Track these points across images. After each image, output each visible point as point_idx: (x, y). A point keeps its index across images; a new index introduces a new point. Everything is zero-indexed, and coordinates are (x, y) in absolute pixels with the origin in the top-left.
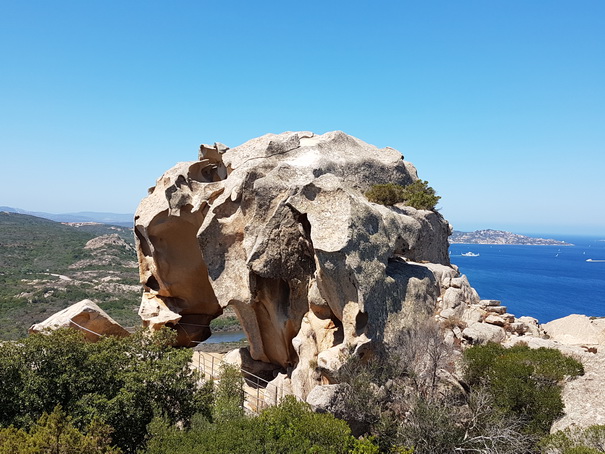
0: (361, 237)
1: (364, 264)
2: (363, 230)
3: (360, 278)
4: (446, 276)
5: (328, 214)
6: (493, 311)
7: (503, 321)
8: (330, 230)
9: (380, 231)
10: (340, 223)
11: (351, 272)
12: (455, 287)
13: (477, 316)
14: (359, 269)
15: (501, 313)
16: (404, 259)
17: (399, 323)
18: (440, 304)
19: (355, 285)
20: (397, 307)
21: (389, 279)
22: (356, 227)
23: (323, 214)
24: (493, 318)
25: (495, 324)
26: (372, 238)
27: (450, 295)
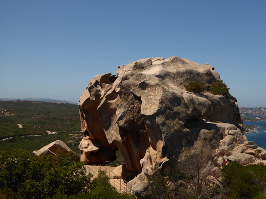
0: (167, 108)
1: (167, 122)
2: (169, 104)
3: (164, 129)
4: (228, 129)
5: (152, 97)
6: (249, 147)
7: (254, 152)
8: (151, 105)
9: (182, 105)
10: (155, 101)
11: (158, 126)
12: (231, 134)
13: (240, 149)
14: (164, 124)
15: (254, 148)
16: (204, 120)
17: (190, 152)
18: (221, 143)
19: (161, 132)
20: (190, 144)
21: (186, 130)
22: (164, 103)
23: (149, 97)
24: (249, 151)
25: (250, 154)
26: (176, 109)
27: (227, 139)
